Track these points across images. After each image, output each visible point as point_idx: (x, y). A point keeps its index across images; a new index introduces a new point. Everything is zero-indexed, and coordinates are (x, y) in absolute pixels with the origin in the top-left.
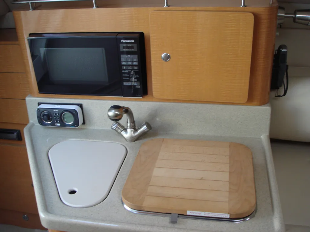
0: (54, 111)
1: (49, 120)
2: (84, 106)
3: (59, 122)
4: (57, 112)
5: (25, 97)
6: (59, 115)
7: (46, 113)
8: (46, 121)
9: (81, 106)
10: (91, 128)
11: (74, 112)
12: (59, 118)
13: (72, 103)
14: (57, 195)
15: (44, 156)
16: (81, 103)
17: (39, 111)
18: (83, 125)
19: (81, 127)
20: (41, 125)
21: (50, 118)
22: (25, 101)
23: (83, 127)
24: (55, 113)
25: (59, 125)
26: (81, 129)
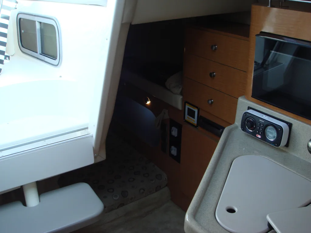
0: (260, 120)
1: (251, 127)
2: (294, 127)
3: (261, 133)
4: (262, 122)
5: (239, 97)
6: (263, 126)
7: (251, 120)
8: (249, 128)
9: (290, 125)
10: (293, 154)
11: (279, 129)
12: (262, 130)
13: (282, 118)
14: (214, 206)
15: (228, 162)
16: (291, 122)
17: (245, 116)
18: (285, 147)
19: (282, 148)
20: (243, 130)
21: (253, 126)
22: (237, 101)
23: (284, 149)
24: (260, 123)
25: (259, 137)
26: (282, 151)
